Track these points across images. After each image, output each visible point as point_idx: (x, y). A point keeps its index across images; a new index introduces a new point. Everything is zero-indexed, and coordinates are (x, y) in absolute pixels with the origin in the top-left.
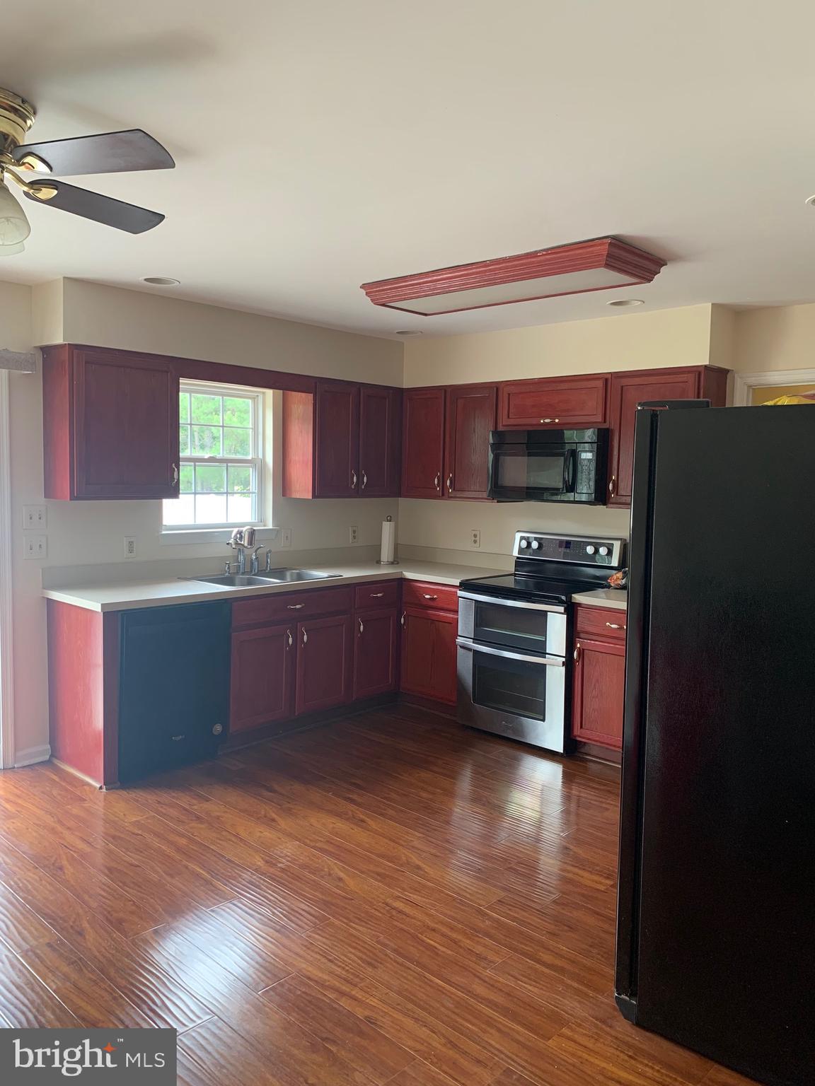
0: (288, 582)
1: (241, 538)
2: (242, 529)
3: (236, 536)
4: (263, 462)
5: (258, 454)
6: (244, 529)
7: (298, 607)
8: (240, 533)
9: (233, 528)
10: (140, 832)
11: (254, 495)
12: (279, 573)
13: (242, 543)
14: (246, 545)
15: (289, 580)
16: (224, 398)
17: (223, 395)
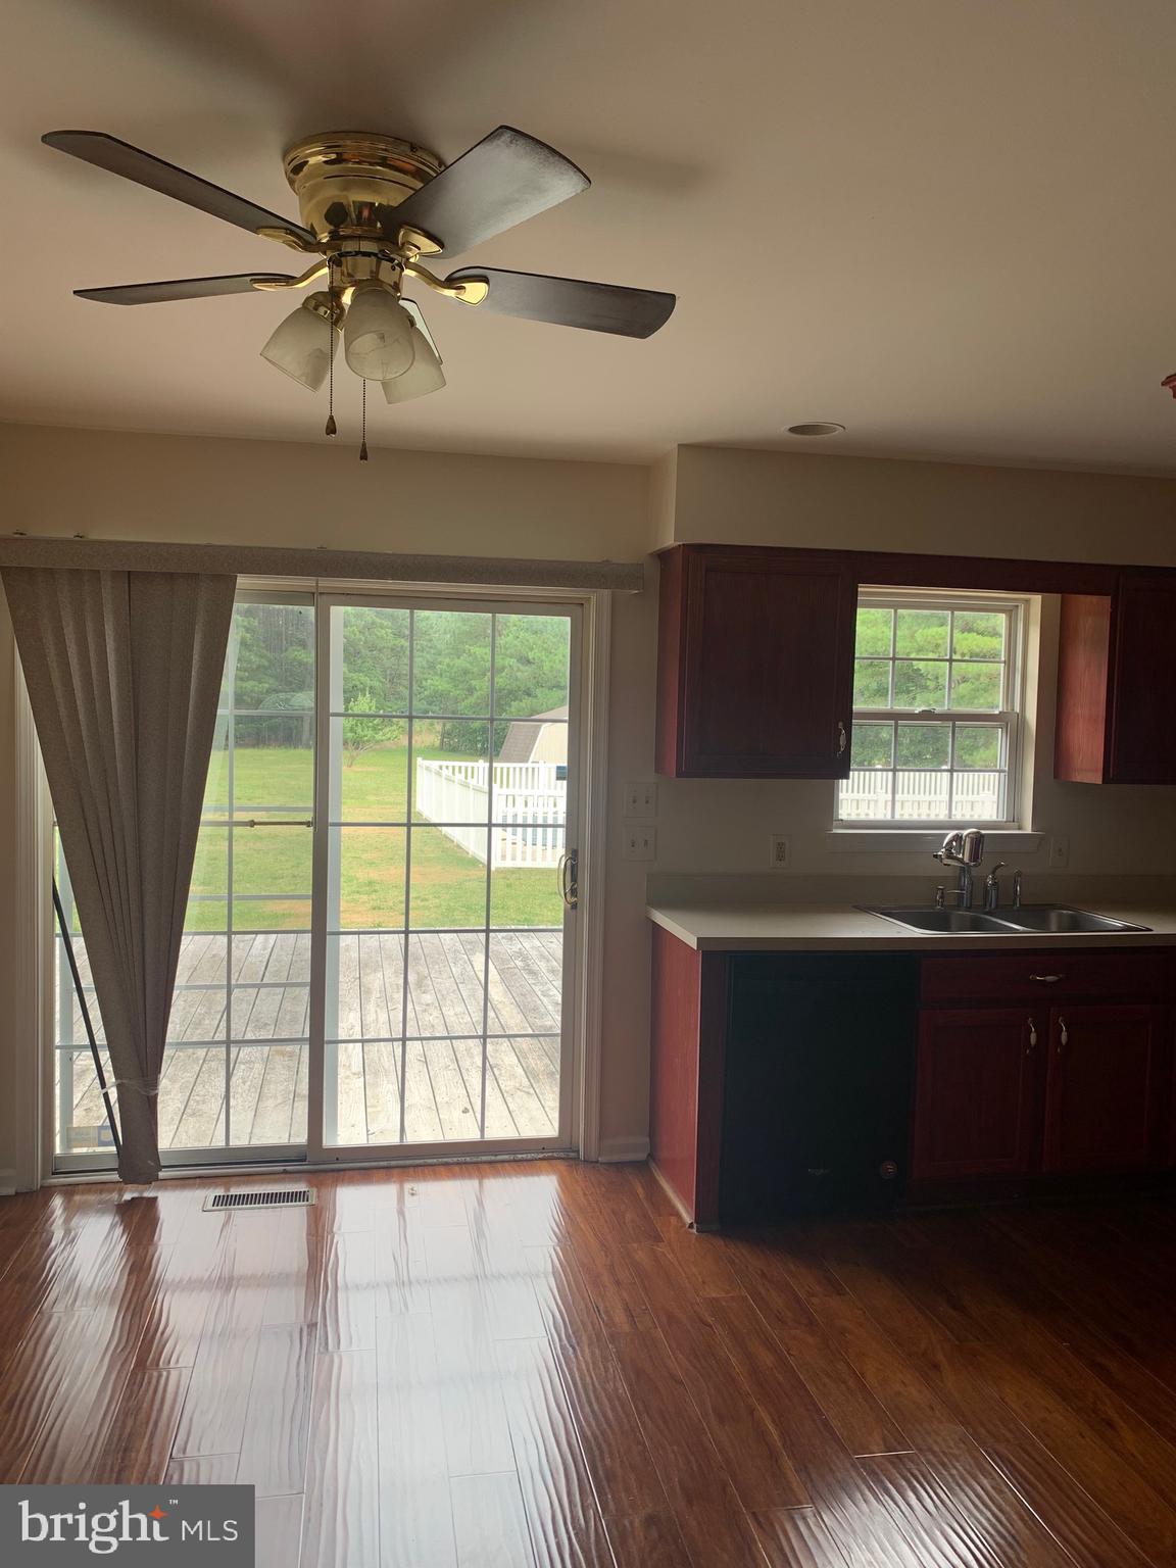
0: (1054, 933)
1: (961, 847)
2: (961, 832)
3: (950, 842)
4: (1021, 718)
5: (1013, 702)
6: (965, 832)
7: (1050, 978)
8: (958, 838)
9: (948, 829)
10: (710, 1320)
11: (1002, 774)
12: (1033, 913)
13: (960, 856)
14: (966, 859)
15: (1054, 927)
16: (956, 612)
17: (953, 609)
